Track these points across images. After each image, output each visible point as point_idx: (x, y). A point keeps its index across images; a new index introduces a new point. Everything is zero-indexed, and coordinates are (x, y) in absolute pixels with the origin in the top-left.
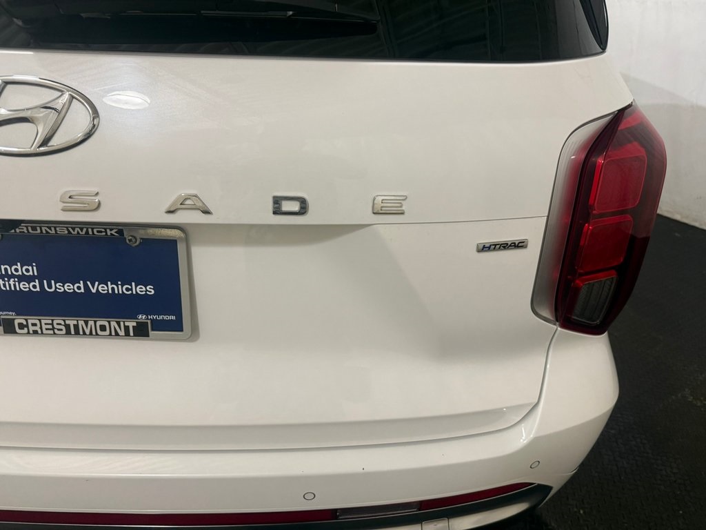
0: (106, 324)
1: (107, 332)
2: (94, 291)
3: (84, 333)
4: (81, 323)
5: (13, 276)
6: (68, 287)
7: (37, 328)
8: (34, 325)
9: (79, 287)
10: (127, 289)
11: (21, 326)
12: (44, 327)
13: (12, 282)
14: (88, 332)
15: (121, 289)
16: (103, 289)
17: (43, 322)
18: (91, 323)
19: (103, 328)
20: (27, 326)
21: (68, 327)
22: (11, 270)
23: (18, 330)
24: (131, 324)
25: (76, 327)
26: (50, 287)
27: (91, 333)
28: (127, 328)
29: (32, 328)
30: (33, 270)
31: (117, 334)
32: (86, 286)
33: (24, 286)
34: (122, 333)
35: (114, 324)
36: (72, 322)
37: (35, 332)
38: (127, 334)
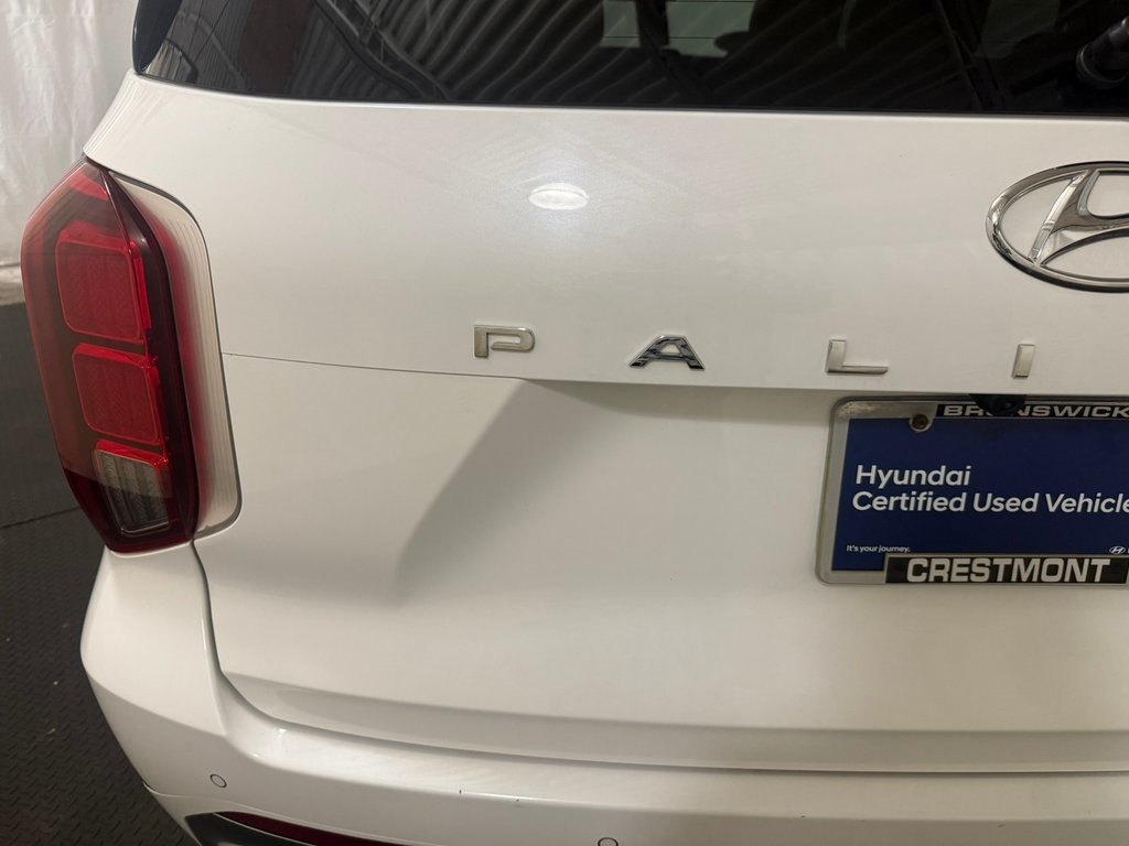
0: (1060, 562)
1: (1058, 577)
2: (1052, 509)
3: (1019, 580)
4: (1019, 562)
5: (928, 487)
6: (1013, 504)
7: (944, 574)
8: (940, 567)
9: (1029, 504)
10: (1108, 505)
11: (918, 570)
12: (956, 569)
13: (921, 498)
14: (1025, 577)
15: (1098, 505)
16: (1067, 505)
17: (957, 562)
18: (1035, 562)
19: (1053, 570)
20: (927, 570)
21: (994, 569)
22: (927, 478)
23: (910, 577)
24: (1101, 563)
25: (1009, 569)
26: (982, 504)
27: (1030, 580)
28: (1093, 569)
29: (934, 573)
30: (963, 477)
31: (1073, 580)
32: (1042, 502)
33: (939, 504)
34: (1081, 577)
35: (1073, 562)
36: (1002, 562)
37: (939, 580)
38: (1090, 579)
